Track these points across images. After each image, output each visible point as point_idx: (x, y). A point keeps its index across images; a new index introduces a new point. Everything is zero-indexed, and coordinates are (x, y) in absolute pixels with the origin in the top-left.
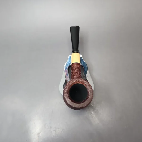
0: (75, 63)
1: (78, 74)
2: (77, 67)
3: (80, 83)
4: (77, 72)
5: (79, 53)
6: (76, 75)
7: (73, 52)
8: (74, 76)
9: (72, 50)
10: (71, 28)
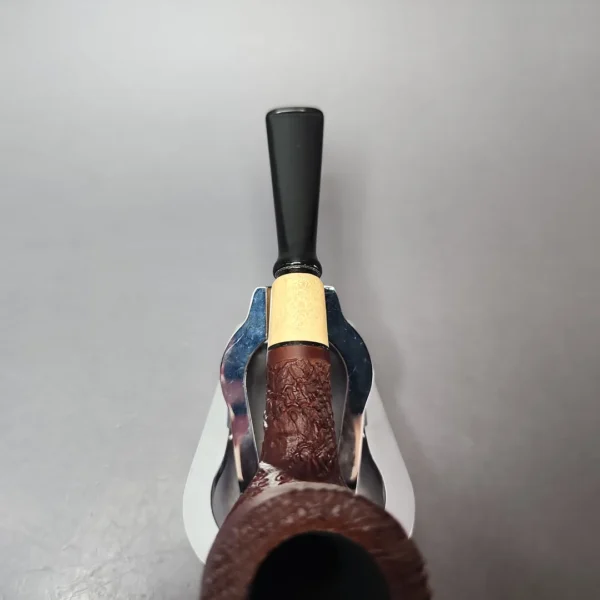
0: (292, 343)
1: (311, 422)
2: (308, 375)
3: (331, 530)
4: (307, 411)
5: (319, 277)
6: (298, 432)
7: (281, 269)
8: (287, 434)
9: (274, 255)
10: (271, 118)
